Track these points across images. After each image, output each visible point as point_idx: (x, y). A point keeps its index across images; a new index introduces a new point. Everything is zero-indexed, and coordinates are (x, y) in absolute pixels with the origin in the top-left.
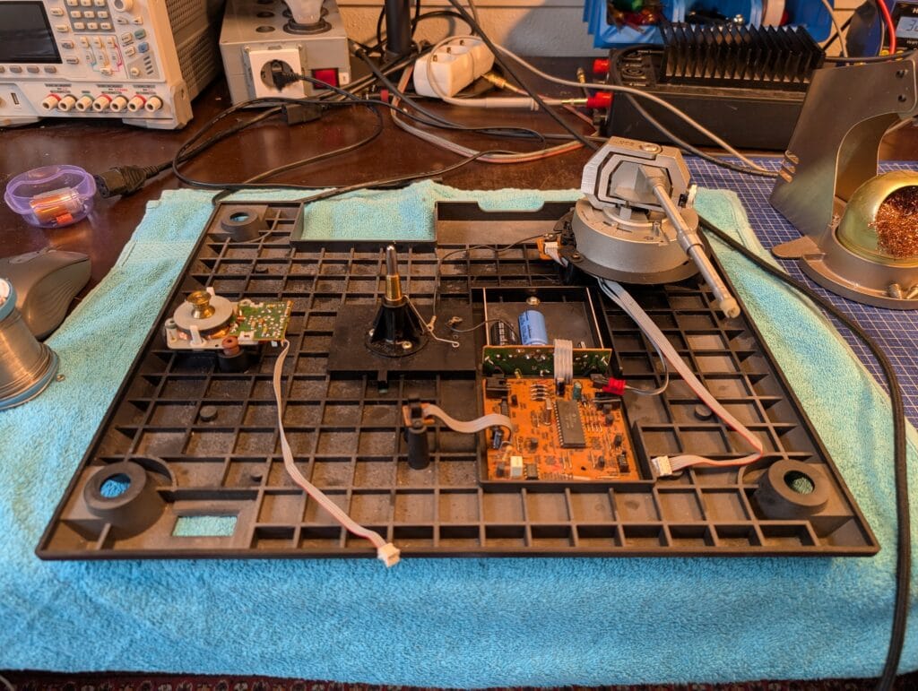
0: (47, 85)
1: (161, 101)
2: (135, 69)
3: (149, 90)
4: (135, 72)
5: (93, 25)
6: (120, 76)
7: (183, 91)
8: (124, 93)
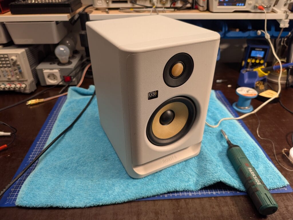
1: (26, 85)
2: (18, 77)
3: (22, 82)
4: (18, 78)
5: (5, 65)
6: (13, 79)
7: (33, 82)
8: (15, 83)
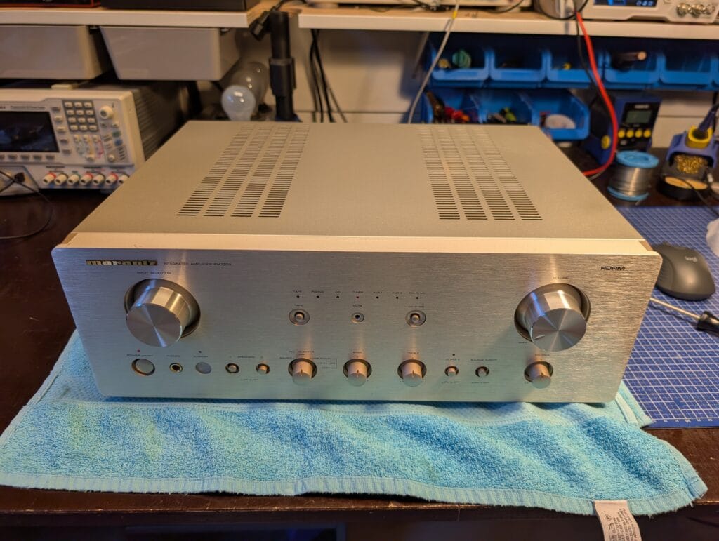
0: (47, 167)
3: (120, 170)
5: (85, 127)
6: (101, 160)
8: (103, 172)
